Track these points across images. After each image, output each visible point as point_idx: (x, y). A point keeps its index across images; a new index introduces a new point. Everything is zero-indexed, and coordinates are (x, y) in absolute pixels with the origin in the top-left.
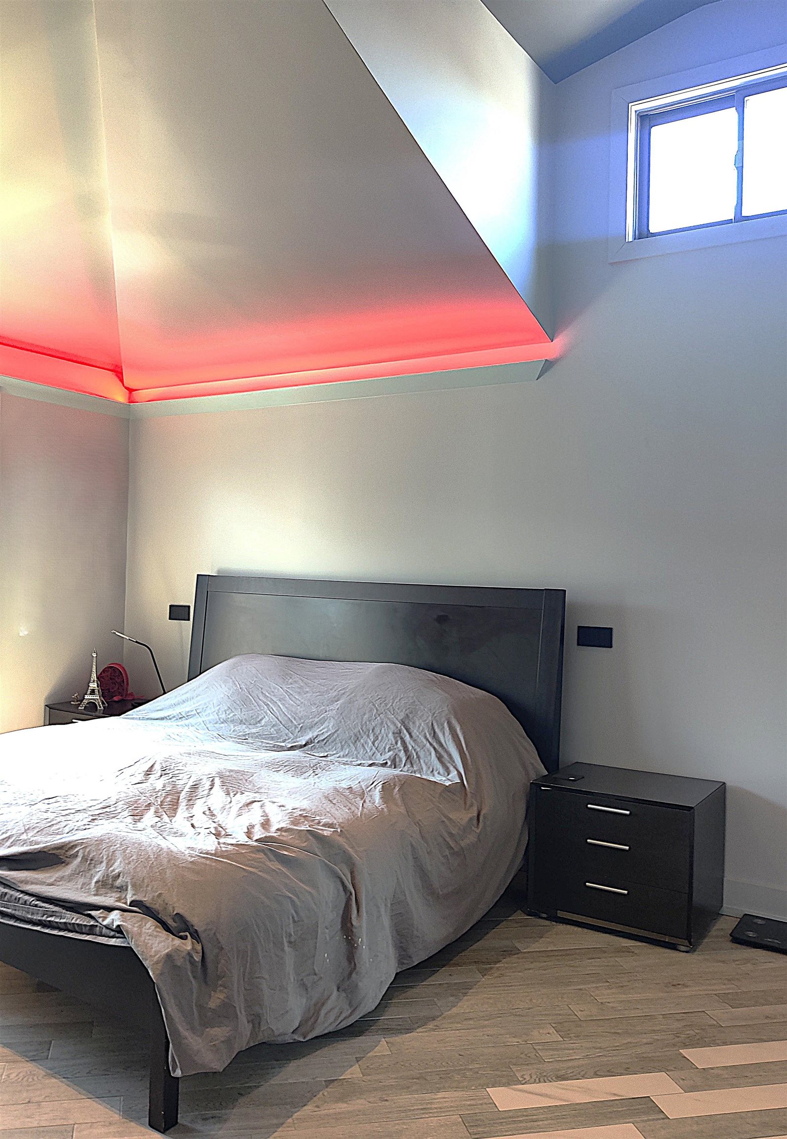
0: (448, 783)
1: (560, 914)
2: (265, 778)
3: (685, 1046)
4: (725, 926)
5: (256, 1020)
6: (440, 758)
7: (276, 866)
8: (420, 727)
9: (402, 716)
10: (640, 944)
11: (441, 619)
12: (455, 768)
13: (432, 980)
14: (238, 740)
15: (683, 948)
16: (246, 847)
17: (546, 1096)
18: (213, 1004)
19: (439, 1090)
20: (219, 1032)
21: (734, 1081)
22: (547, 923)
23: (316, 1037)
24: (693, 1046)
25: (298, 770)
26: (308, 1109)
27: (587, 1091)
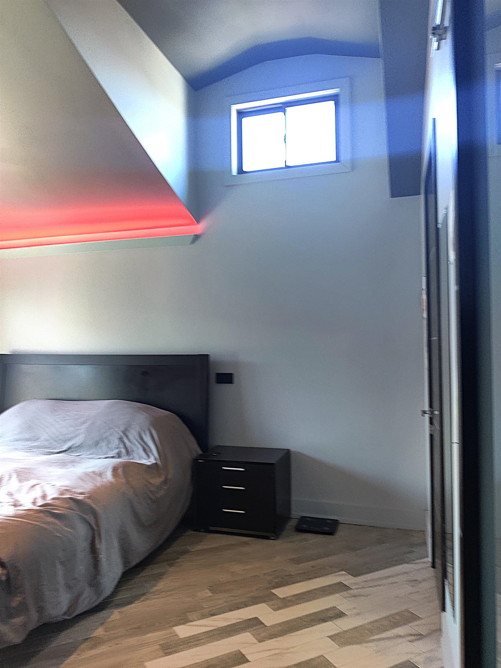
0: (149, 464)
1: (212, 528)
2: (44, 470)
3: (274, 588)
4: (293, 523)
5: (41, 610)
6: (144, 450)
7: (51, 519)
8: (133, 435)
9: (122, 428)
10: (251, 539)
11: (145, 373)
12: (153, 454)
13: (143, 574)
14: (26, 451)
15: (273, 538)
16: (32, 511)
17: (206, 626)
18: (14, 604)
19: (148, 633)
20: (18, 621)
21: (298, 602)
22: (204, 534)
23: (78, 615)
24: (277, 587)
25: (63, 464)
26: (73, 657)
27: (226, 619)
